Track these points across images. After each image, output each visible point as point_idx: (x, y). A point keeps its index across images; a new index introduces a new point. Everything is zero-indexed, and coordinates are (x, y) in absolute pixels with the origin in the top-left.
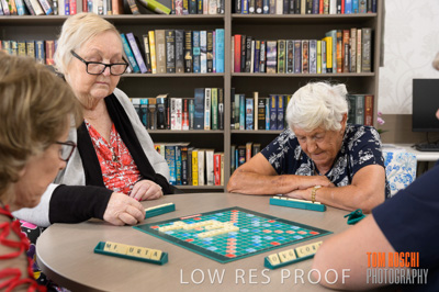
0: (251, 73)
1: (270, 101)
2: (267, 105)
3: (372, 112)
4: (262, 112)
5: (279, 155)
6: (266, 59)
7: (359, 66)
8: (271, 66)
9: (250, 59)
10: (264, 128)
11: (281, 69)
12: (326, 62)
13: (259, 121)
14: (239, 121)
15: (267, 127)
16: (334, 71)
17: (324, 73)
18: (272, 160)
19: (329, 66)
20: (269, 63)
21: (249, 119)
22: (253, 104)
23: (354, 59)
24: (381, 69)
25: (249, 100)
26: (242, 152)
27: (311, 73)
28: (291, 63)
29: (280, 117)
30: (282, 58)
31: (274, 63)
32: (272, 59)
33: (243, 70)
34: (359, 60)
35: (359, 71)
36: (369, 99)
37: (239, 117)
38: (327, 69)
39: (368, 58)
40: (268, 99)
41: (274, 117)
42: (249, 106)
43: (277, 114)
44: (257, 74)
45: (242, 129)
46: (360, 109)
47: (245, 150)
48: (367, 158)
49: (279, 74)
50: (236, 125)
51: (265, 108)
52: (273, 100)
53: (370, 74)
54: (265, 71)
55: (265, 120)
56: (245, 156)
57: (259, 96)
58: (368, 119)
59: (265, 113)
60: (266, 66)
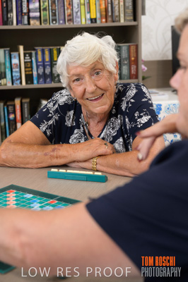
0: (15, 26)
1: (36, 54)
2: (34, 59)
3: (136, 62)
4: (29, 66)
5: (51, 122)
6: (29, 11)
7: (122, 15)
8: (35, 18)
9: (12, 11)
10: (32, 83)
11: (45, 20)
12: (89, 12)
13: (26, 76)
14: (5, 77)
15: (35, 82)
16: (98, 21)
17: (89, 24)
18: (43, 127)
19: (93, 17)
20: (32, 14)
21: (16, 74)
22: (20, 57)
23: (117, 8)
24: (143, 17)
25: (14, 54)
26: (11, 108)
27: (76, 24)
28: (54, 14)
29: (48, 71)
30: (45, 9)
31: (38, 14)
32: (35, 11)
33: (5, 23)
34: (122, 9)
35: (122, 21)
36: (133, 48)
37: (5, 73)
38: (91, 20)
39: (131, 7)
40: (33, 52)
41: (41, 71)
42: (15, 61)
43: (44, 67)
44: (20, 27)
45: (9, 85)
46: (126, 59)
47: (14, 106)
48: (145, 119)
49: (44, 26)
50: (3, 81)
51: (31, 62)
52: (40, 53)
53: (133, 23)
54: (29, 24)
55: (32, 74)
56: (14, 112)
57: (24, 50)
58: (133, 68)
59: (32, 67)
60: (29, 18)
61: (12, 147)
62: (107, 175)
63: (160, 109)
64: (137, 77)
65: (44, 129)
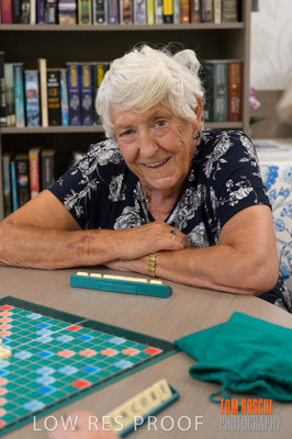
0: (32, 25)
1: (68, 74)
2: (63, 83)
3: (240, 91)
4: (55, 94)
5: (83, 194)
7: (218, 11)
8: (67, 12)
10: (60, 123)
11: (85, 17)
12: (161, 4)
13: (50, 110)
14: (14, 112)
15: (65, 121)
16: (176, 20)
17: (160, 25)
18: (70, 202)
19: (168, 12)
20: (62, 6)
21: (32, 108)
22: (39, 81)
24: (254, 15)
25: (30, 73)
26: (21, 166)
27: (138, 24)
28: (101, 7)
29: (87, 104)
31: (72, 6)
33: (16, 19)
35: (218, 20)
36: (235, 69)
37: (14, 105)
38: (164, 17)
40: (63, 71)
41: (75, 103)
42: (31, 85)
43: (81, 97)
44: (42, 27)
45: (20, 127)
46: (222, 86)
47: (28, 163)
48: (243, 193)
49: (82, 26)
50: (9, 120)
51: (59, 88)
52: (74, 72)
53: (237, 25)
54: (57, 22)
55: (60, 109)
56: (28, 173)
57: (48, 66)
58: (235, 102)
59: (59, 97)
60: (57, 12)
61: (15, 231)
62: (172, 285)
63: (276, 175)
64: (240, 118)
65: (71, 205)
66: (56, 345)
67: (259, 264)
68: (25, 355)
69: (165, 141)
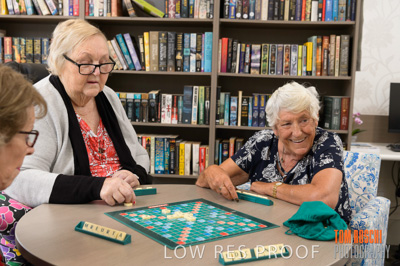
0: (237, 73)
1: (253, 99)
2: (250, 104)
3: (348, 113)
4: (245, 109)
5: (245, 158)
6: (251, 61)
7: (337, 70)
8: (255, 68)
9: (235, 61)
10: (247, 125)
11: (264, 70)
12: (306, 65)
13: (242, 118)
14: (223, 118)
15: (250, 124)
16: (313, 74)
17: (304, 76)
18: (238, 162)
19: (309, 69)
20: (253, 65)
21: (233, 116)
22: (238, 102)
23: (332, 63)
24: (357, 73)
25: (233, 98)
26: (225, 146)
27: (292, 76)
28: (273, 66)
29: (262, 115)
30: (265, 61)
31: (258, 65)
32: (256, 61)
33: (229, 70)
34: (337, 64)
35: (337, 75)
36: (345, 101)
37: (224, 114)
38: (307, 72)
39: (346, 63)
40: (251, 98)
41: (256, 115)
42: (234, 104)
43: (259, 112)
44: (242, 75)
45: (226, 125)
46: (337, 111)
47: (229, 144)
48: (328, 161)
49: (263, 75)
50: (221, 121)
51: (248, 106)
52: (256, 99)
53: (347, 78)
54: (249, 72)
55: (248, 117)
56: (228, 150)
57: (243, 95)
58: (344, 119)
59: (248, 111)
60: (250, 67)
63: (357, 158)
64: (347, 128)
66: (217, 219)
67: (325, 195)
68: (202, 221)
69: (306, 129)
